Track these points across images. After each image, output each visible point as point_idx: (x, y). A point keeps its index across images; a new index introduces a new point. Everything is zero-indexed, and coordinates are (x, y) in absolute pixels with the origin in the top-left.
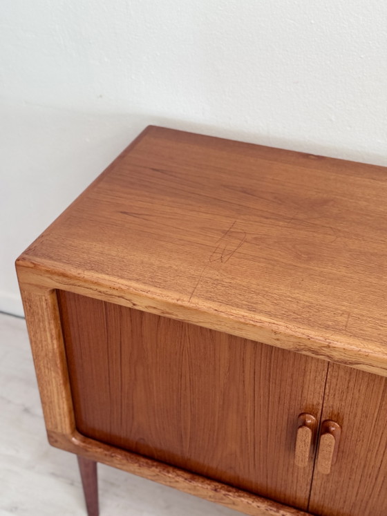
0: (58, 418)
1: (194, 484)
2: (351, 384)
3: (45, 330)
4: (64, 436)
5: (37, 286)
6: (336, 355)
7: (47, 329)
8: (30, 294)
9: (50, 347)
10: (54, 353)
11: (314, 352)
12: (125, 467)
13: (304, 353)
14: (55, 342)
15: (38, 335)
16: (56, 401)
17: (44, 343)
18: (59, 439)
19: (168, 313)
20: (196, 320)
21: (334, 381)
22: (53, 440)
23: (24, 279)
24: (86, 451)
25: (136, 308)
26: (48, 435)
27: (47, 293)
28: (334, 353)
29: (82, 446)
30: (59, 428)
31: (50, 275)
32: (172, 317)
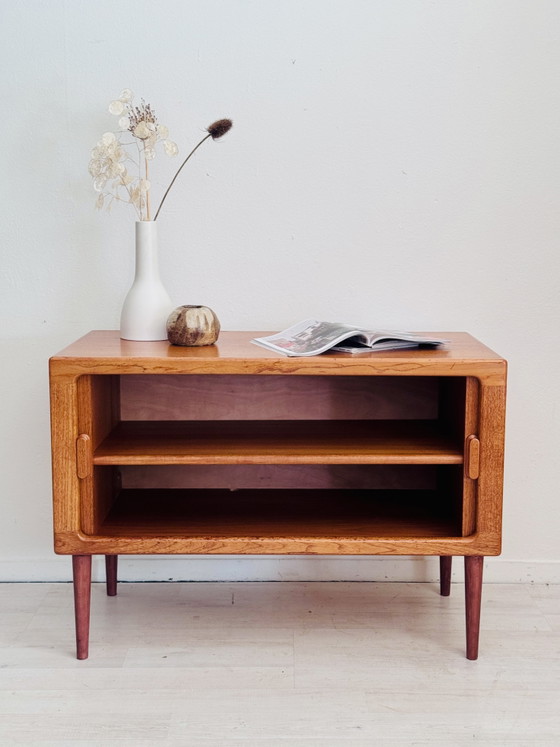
0: (69, 513)
1: (189, 540)
3: (68, 418)
4: (72, 534)
5: (67, 375)
6: (285, 367)
7: (70, 416)
8: (59, 386)
9: (71, 433)
11: (271, 369)
12: (128, 548)
13: (264, 372)
15: (61, 426)
16: (69, 493)
17: (66, 431)
18: (67, 540)
22: (60, 544)
23: (56, 371)
24: (94, 543)
25: (146, 372)
26: (56, 541)
27: (74, 380)
28: (283, 366)
29: (89, 540)
30: (69, 526)
31: (79, 361)
32: (174, 372)
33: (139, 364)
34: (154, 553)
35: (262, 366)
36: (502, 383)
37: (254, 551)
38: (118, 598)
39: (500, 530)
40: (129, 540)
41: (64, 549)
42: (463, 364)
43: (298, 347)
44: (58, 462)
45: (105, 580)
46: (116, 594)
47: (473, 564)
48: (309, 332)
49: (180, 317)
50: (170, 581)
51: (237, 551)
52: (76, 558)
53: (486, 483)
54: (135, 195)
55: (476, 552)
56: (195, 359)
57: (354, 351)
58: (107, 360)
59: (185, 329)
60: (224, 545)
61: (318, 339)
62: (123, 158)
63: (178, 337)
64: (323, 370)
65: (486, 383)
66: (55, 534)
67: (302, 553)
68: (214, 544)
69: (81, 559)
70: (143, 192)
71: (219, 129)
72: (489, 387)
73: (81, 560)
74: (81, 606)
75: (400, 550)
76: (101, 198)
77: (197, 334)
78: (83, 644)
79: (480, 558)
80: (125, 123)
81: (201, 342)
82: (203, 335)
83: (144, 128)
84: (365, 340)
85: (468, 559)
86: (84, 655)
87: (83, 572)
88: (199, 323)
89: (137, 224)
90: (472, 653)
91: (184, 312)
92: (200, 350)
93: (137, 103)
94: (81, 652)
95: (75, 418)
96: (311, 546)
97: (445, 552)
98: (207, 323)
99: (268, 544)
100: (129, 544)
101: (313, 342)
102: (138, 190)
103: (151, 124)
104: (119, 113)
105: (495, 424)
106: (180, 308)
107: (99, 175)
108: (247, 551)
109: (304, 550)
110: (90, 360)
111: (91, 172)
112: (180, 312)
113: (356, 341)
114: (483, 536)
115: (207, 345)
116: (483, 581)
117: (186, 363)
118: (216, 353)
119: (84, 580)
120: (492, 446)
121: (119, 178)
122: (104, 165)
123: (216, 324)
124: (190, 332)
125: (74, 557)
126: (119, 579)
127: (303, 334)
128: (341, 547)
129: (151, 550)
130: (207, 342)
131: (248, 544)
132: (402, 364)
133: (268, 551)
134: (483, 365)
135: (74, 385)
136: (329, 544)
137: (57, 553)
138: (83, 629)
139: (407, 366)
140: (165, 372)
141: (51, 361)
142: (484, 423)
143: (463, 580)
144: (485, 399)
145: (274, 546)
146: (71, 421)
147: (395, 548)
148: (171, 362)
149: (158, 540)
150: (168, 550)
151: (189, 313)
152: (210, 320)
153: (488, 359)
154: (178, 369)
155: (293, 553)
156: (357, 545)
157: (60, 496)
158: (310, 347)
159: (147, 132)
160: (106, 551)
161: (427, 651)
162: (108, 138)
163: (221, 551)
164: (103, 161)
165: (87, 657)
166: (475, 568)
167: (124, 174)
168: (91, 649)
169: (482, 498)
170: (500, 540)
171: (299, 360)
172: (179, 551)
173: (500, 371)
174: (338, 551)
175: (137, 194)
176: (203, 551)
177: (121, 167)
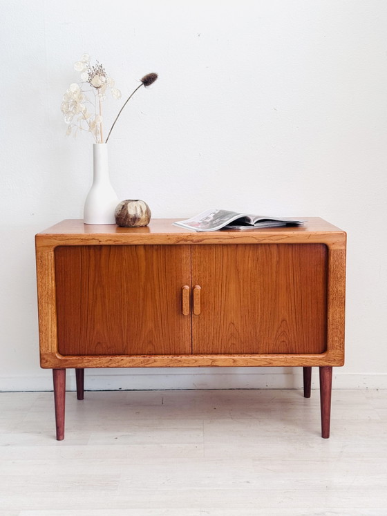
0: (50, 340)
1: (131, 358)
2: (202, 259)
3: (48, 275)
4: (53, 354)
5: (47, 246)
6: (194, 239)
7: (50, 274)
8: (42, 254)
9: (50, 286)
10: (52, 291)
11: (186, 240)
12: (90, 364)
13: (181, 243)
14: (53, 282)
15: (44, 281)
16: (50, 326)
17: (47, 284)
18: (49, 359)
19: (117, 241)
21: (195, 260)
22: (44, 361)
23: (40, 244)
24: (67, 360)
25: (101, 243)
26: (41, 359)
27: (52, 249)
28: (194, 238)
29: (63, 358)
30: (50, 349)
31: (55, 237)
32: (119, 243)
33: (96, 238)
34: (108, 367)
35: (179, 238)
36: (343, 248)
37: (175, 365)
38: (85, 401)
39: (344, 349)
40: (91, 358)
41: (47, 365)
42: (316, 235)
43: (204, 226)
44: (42, 305)
45: (76, 390)
46: (83, 399)
47: (326, 372)
48: (212, 216)
49: (124, 207)
50: (120, 390)
51: (164, 365)
52: (55, 371)
53: (333, 317)
54: (92, 125)
55: (327, 364)
56: (134, 234)
57: (242, 228)
58: (75, 235)
59: (127, 215)
60: (155, 361)
61: (217, 220)
62: (84, 100)
63: (123, 220)
64: (221, 240)
65: (332, 248)
66: (40, 354)
67: (208, 366)
68: (148, 360)
69: (58, 371)
70: (98, 123)
71: (149, 80)
72: (334, 251)
73: (58, 373)
74: (59, 404)
75: (275, 363)
76: (69, 128)
77: (135, 219)
78: (61, 429)
79: (330, 368)
80: (85, 77)
81: (138, 224)
82: (139, 219)
83: (98, 80)
84: (249, 220)
85: (321, 368)
86: (61, 437)
87: (60, 381)
88: (136, 211)
89: (94, 145)
90: (325, 434)
91: (126, 204)
92: (138, 229)
93: (93, 64)
94: (60, 435)
95: (53, 275)
96: (214, 361)
97: (307, 364)
98: (142, 211)
99: (185, 360)
100: (91, 361)
101: (214, 222)
102: (95, 123)
103: (103, 77)
104: (81, 70)
105: (339, 276)
106: (123, 202)
107: (68, 113)
108: (171, 365)
109: (209, 364)
110: (63, 235)
111: (62, 111)
112: (124, 204)
113: (243, 221)
114: (332, 353)
115: (142, 226)
116: (332, 387)
117: (129, 237)
118: (149, 231)
119: (61, 386)
120: (337, 291)
121: (81, 115)
122: (71, 106)
123: (148, 212)
124: (131, 217)
125: (54, 370)
126: (85, 389)
127: (207, 218)
128: (234, 361)
129: (106, 365)
130: (142, 224)
131: (171, 360)
132: (274, 236)
133: (185, 365)
134: (330, 235)
135: (53, 253)
136: (226, 359)
137: (42, 367)
138: (60, 419)
139: (278, 237)
140: (114, 244)
141: (36, 236)
142: (331, 276)
143: (319, 387)
144: (331, 259)
145: (189, 361)
146: (50, 278)
147: (272, 362)
148: (117, 237)
149: (110, 358)
150: (117, 364)
151: (130, 204)
152: (144, 210)
153: (333, 231)
154: (122, 241)
155: (203, 366)
156: (246, 360)
157: (43, 329)
158: (212, 225)
159: (100, 83)
160: (75, 366)
161: (295, 433)
162: (74, 87)
163: (153, 365)
164: (70, 103)
165: (63, 439)
166: (327, 375)
167: (85, 112)
168: (65, 434)
169: (330, 327)
170: (343, 356)
171: (204, 234)
172: (125, 366)
173: (341, 239)
174: (232, 364)
175: (94, 125)
176: (141, 365)
177: (83, 106)
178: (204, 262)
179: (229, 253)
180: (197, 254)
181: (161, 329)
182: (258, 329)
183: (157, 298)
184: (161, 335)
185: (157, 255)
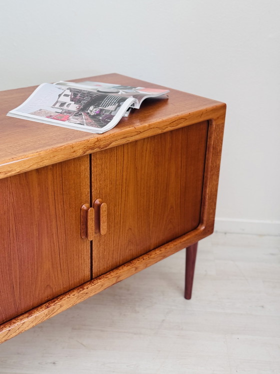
6: (102, 144)
11: (92, 148)
13: (87, 153)
19: (9, 172)
20: (27, 166)
35: (85, 147)
37: (83, 299)
42: (207, 112)
51: (71, 305)
60: (60, 307)
65: (217, 123)
68: (54, 309)
72: (217, 126)
90: (188, 295)
96: (118, 277)
99: (91, 290)
105: (218, 150)
108: (78, 302)
128: (135, 268)
132: (175, 121)
133: (92, 295)
139: (178, 122)
163: (59, 311)
174: (135, 272)
178: (106, 170)
179: (129, 151)
180: (98, 161)
181: (59, 266)
182: (151, 225)
183: (54, 231)
184: (59, 272)
185: (53, 175)
